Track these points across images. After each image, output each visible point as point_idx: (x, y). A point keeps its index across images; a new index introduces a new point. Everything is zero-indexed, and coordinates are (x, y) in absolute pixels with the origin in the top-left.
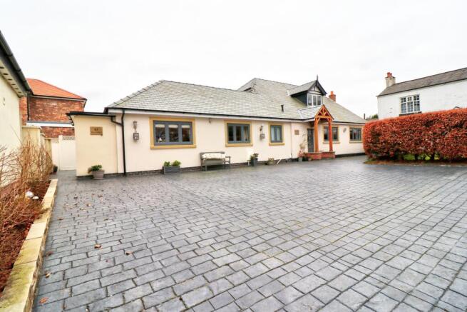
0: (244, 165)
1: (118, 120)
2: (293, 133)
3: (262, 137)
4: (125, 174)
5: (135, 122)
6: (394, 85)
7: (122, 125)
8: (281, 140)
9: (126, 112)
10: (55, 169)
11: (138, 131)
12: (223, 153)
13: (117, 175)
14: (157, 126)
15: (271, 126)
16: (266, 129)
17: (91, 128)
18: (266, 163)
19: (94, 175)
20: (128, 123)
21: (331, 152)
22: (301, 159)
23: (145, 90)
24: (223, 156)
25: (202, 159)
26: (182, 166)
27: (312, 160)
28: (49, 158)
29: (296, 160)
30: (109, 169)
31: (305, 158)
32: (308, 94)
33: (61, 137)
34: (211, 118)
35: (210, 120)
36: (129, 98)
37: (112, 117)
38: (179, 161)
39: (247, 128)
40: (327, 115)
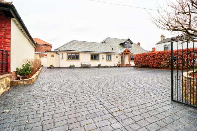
0: (96, 67)
1: (58, 53)
2: (115, 57)
3: (103, 58)
4: (59, 68)
5: (62, 54)
6: (164, 39)
7: (59, 54)
8: (111, 60)
9: (60, 51)
10: (42, 66)
11: (63, 56)
12: (89, 63)
13: (57, 68)
14: (69, 54)
15: (107, 55)
16: (105, 56)
17: (51, 55)
18: (104, 67)
19: (51, 67)
20: (60, 54)
21: (129, 64)
22: (118, 66)
23: (67, 44)
24: (89, 64)
25: (82, 65)
26: (75, 66)
27: (122, 67)
28: (40, 62)
29: (116, 67)
30: (55, 66)
31: (119, 66)
32: (125, 44)
33: (44, 57)
34: (85, 52)
35: (85, 53)
36: (61, 47)
37: (56, 52)
38: (74, 65)
39: (98, 55)
40: (128, 51)
